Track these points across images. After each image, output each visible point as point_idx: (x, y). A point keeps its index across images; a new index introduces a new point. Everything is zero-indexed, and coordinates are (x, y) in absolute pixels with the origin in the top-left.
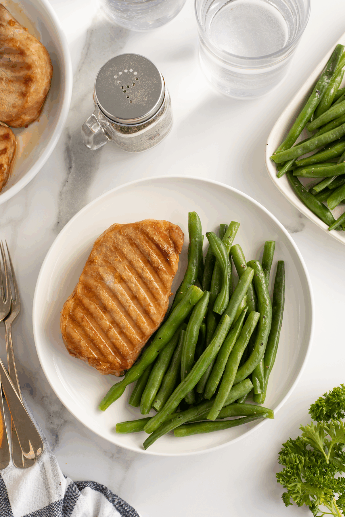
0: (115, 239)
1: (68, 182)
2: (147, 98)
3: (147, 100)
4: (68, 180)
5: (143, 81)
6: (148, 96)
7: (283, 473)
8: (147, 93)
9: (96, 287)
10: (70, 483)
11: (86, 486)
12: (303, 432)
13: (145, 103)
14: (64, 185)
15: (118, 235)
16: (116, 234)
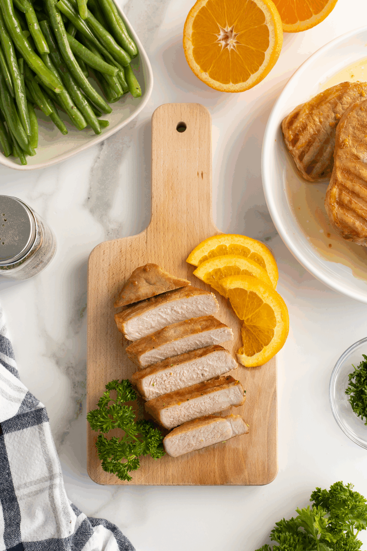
0: (359, 118)
1: (99, 158)
2: (18, 237)
3: (19, 239)
4: (100, 157)
5: (12, 221)
6: (19, 236)
7: (281, 548)
8: (17, 233)
9: (355, 167)
10: (84, 519)
11: (100, 524)
12: (298, 515)
13: (17, 243)
14: (96, 162)
15: (360, 112)
16: (358, 112)
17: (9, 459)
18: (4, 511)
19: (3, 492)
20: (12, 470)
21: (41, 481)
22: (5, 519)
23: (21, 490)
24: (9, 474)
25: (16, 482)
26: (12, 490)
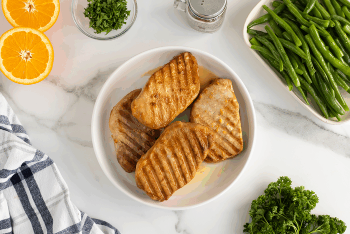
17: (39, 188)
18: (42, 216)
20: (41, 193)
21: (59, 195)
22: (44, 221)
23: (49, 203)
24: (40, 196)
25: (45, 200)
26: (44, 203)
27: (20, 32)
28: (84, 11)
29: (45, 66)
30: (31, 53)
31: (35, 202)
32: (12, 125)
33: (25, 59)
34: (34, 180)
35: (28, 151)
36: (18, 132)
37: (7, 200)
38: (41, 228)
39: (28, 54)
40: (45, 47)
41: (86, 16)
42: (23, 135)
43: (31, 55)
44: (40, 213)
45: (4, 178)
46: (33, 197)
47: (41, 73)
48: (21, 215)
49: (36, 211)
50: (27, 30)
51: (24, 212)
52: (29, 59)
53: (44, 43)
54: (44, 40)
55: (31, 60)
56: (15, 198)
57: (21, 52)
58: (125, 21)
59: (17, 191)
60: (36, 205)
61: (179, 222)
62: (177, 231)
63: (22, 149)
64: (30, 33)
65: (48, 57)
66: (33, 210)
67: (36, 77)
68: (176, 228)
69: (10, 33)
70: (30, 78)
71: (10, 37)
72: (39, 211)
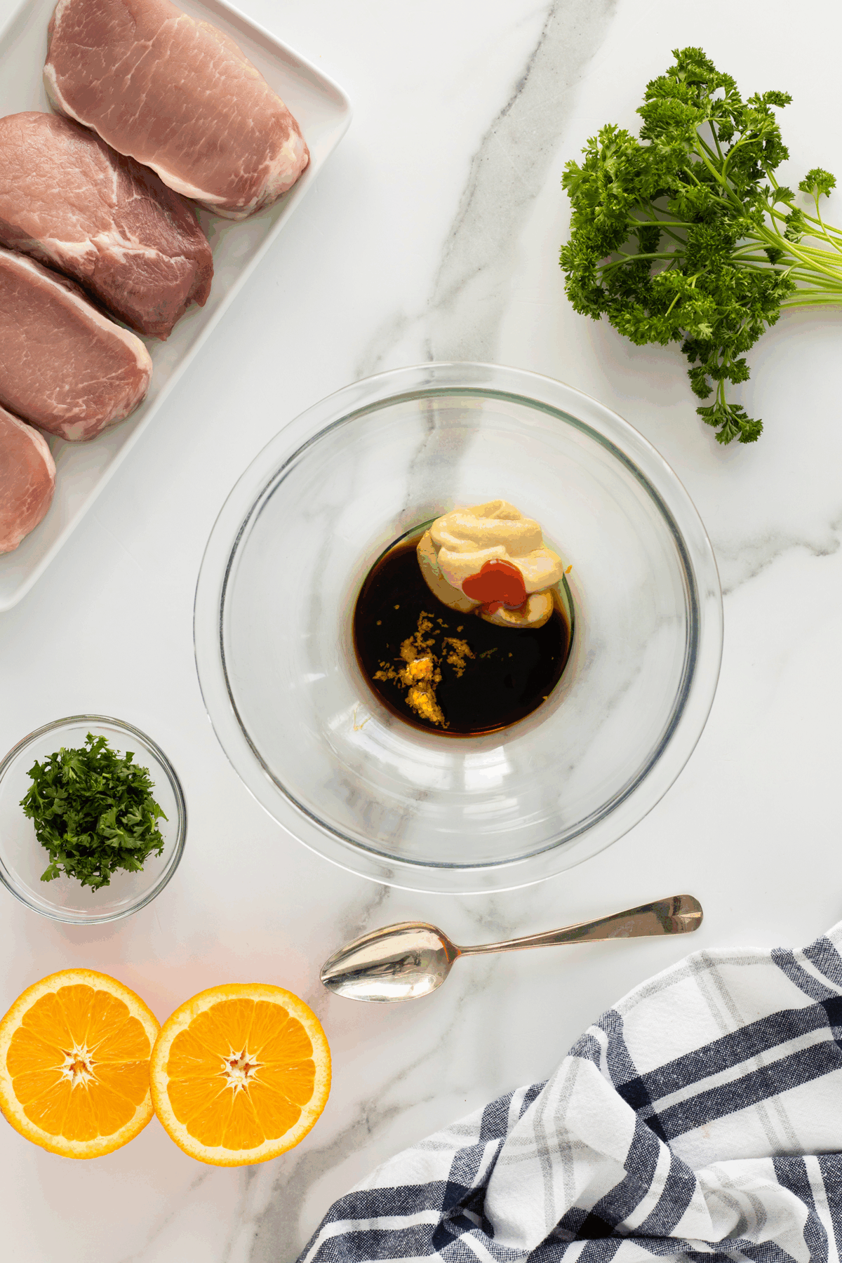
17: (681, 1055)
18: (769, 1047)
19: (737, 1055)
22: (782, 1041)
24: (706, 1050)
25: (718, 1035)
26: (730, 1038)
27: (172, 1102)
28: (88, 887)
29: (262, 1005)
30: (232, 1058)
31: (726, 1067)
32: (483, 1137)
33: (252, 1072)
34: (656, 1072)
35: (571, 1080)
36: (504, 1120)
37: (715, 1159)
38: (804, 1052)
39: (234, 1063)
40: (205, 1014)
41: (105, 880)
42: (516, 1103)
43: (237, 1057)
44: (758, 1052)
45: (657, 1155)
46: (710, 1074)
47: (286, 1014)
48: (764, 1117)
49: (751, 1065)
50: (161, 1079)
51: (752, 1107)
52: (251, 1059)
53: (194, 1022)
54: (184, 1021)
55: (251, 1053)
56: (707, 1135)
57: (233, 1086)
58: (121, 756)
59: (686, 1129)
60: (733, 1063)
61: (808, 545)
62: (834, 552)
63: (564, 1098)
64: (171, 1068)
65: (234, 1003)
66: (748, 1078)
67: (302, 1028)
68: (823, 553)
69: (180, 1130)
70: (308, 1046)
71: (192, 1130)
72: (753, 1055)
